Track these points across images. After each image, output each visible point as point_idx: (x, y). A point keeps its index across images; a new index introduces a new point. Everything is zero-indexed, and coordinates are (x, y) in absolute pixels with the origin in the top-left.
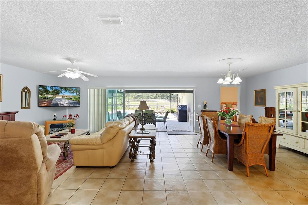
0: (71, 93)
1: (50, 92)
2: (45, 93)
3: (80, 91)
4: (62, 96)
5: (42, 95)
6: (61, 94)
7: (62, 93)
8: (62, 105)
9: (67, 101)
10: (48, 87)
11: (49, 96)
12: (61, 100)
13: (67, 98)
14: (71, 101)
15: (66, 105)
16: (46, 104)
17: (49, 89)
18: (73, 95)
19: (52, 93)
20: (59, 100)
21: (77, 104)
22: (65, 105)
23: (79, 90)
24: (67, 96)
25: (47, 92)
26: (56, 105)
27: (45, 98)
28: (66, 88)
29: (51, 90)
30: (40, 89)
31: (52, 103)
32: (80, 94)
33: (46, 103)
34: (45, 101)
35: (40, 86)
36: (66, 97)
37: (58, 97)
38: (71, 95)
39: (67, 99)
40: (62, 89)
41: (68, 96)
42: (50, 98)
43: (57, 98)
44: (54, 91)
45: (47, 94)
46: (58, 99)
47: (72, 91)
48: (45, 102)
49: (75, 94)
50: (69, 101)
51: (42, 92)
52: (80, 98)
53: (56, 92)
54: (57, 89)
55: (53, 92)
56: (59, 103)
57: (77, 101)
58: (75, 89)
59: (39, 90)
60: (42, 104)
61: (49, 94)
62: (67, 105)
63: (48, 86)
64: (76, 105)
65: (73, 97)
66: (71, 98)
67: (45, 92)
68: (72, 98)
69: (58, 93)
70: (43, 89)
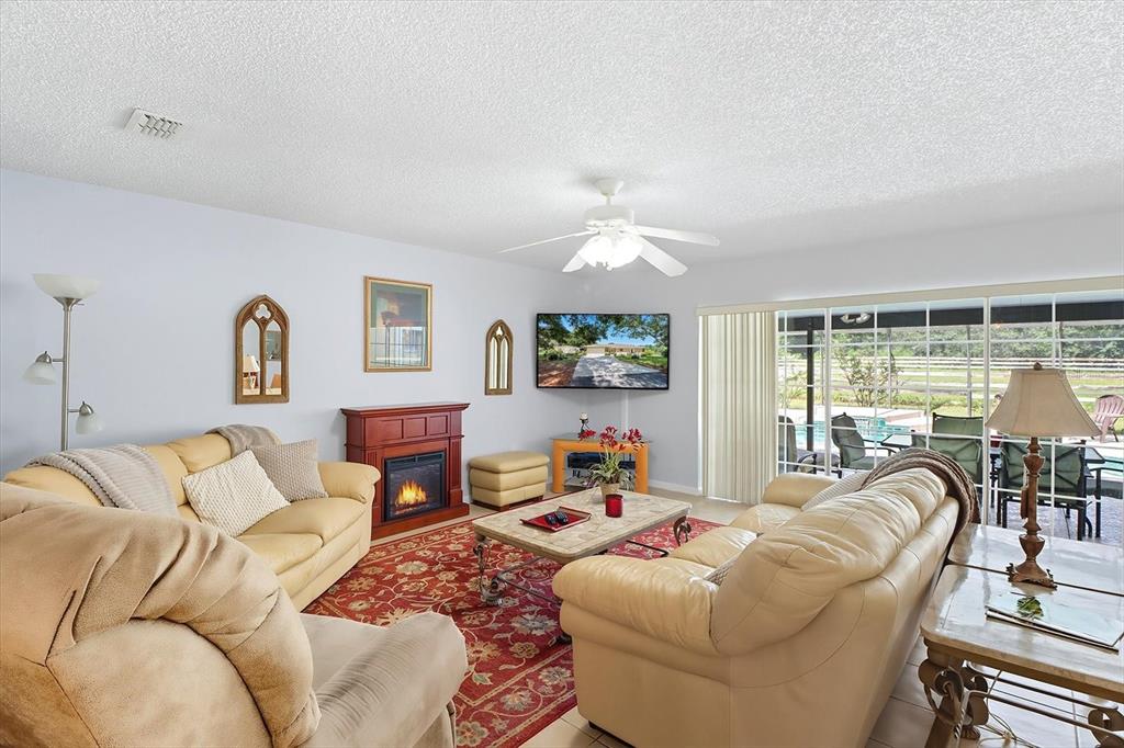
0: (635, 335)
1: (568, 337)
2: (553, 341)
3: (668, 326)
4: (607, 350)
5: (546, 346)
6: (602, 342)
7: (605, 338)
8: (604, 384)
9: (623, 368)
10: (563, 318)
11: (566, 350)
12: (602, 365)
13: (623, 356)
14: (635, 369)
15: (618, 385)
16: (557, 380)
17: (566, 324)
18: (644, 344)
19: (573, 339)
20: (596, 362)
21: (659, 377)
22: (616, 382)
23: (665, 323)
24: (621, 350)
25: (560, 334)
26: (587, 384)
27: (553, 357)
28: (618, 319)
29: (571, 329)
30: (542, 325)
31: (575, 376)
32: (668, 337)
33: (556, 376)
34: (553, 369)
35: (540, 317)
36: (618, 354)
37: (594, 353)
38: (637, 343)
39: (622, 359)
40: (605, 322)
41: (627, 350)
42: (569, 358)
43: (588, 356)
44: (582, 330)
45: (562, 342)
46: (594, 362)
47: (640, 330)
48: (555, 373)
49: (650, 341)
50: (630, 366)
51: (546, 336)
52: (667, 354)
53: (589, 335)
54: (591, 321)
55: (577, 334)
56: (595, 374)
57: (655, 367)
58: (649, 319)
59: (538, 331)
60: (545, 378)
61: (566, 342)
62: (622, 383)
63: (564, 315)
64: (652, 385)
65: (643, 350)
66: (635, 357)
67: (554, 337)
68: (639, 354)
69: (592, 340)
70: (549, 327)
